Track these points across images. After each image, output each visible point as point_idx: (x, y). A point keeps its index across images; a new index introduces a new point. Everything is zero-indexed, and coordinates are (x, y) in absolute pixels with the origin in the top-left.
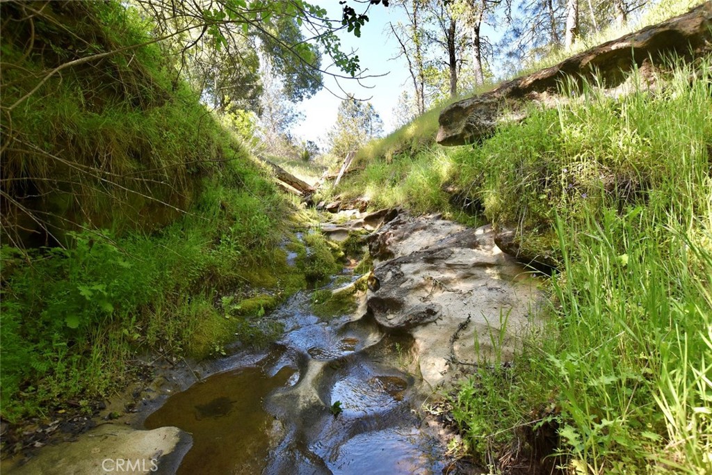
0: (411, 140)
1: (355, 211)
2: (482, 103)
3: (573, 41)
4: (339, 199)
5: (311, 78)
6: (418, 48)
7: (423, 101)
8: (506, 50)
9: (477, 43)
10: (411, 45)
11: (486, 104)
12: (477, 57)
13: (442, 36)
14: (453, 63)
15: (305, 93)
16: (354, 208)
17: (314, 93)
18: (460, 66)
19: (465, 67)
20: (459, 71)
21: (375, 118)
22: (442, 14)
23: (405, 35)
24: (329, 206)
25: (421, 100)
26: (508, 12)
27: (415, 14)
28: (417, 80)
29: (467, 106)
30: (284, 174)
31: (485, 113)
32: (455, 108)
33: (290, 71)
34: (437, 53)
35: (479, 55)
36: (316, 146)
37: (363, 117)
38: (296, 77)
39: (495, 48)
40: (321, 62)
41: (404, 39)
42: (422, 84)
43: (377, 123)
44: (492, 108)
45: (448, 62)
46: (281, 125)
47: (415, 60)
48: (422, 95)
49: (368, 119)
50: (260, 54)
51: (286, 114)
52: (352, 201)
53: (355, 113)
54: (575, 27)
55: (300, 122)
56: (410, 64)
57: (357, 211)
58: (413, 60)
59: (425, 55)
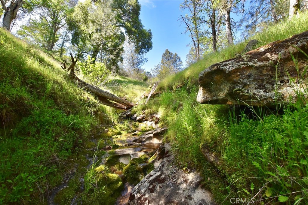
0: (188, 78)
1: (152, 122)
2: (251, 67)
3: (295, 13)
4: (144, 113)
5: (147, 44)
6: (196, 27)
7: (199, 53)
8: (245, 24)
9: (229, 19)
10: (192, 26)
11: (257, 68)
12: (229, 28)
13: (208, 19)
14: (214, 32)
15: (145, 51)
16: (152, 121)
17: (148, 51)
18: (218, 34)
19: (220, 35)
20: (218, 37)
21: (179, 60)
22: (208, 8)
23: (189, 21)
24: (138, 118)
25: (198, 52)
26: (242, 7)
27: (194, 11)
28: (195, 42)
29: (231, 69)
30: (115, 98)
31: (255, 80)
32: (215, 70)
33: (138, 41)
34: (206, 28)
35: (230, 26)
36: (150, 74)
37: (173, 60)
38: (140, 44)
39: (237, 24)
40: (152, 37)
41: (189, 23)
42: (198, 44)
43: (179, 62)
44: (265, 72)
45: (212, 32)
46: (137, 64)
47: (194, 33)
48: (198, 50)
49: (176, 60)
50: (125, 35)
51: (139, 60)
52: (151, 115)
53: (170, 58)
54: (297, 3)
55: (145, 63)
56: (192, 35)
57: (153, 123)
58: (193, 33)
59: (200, 30)
